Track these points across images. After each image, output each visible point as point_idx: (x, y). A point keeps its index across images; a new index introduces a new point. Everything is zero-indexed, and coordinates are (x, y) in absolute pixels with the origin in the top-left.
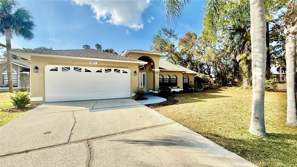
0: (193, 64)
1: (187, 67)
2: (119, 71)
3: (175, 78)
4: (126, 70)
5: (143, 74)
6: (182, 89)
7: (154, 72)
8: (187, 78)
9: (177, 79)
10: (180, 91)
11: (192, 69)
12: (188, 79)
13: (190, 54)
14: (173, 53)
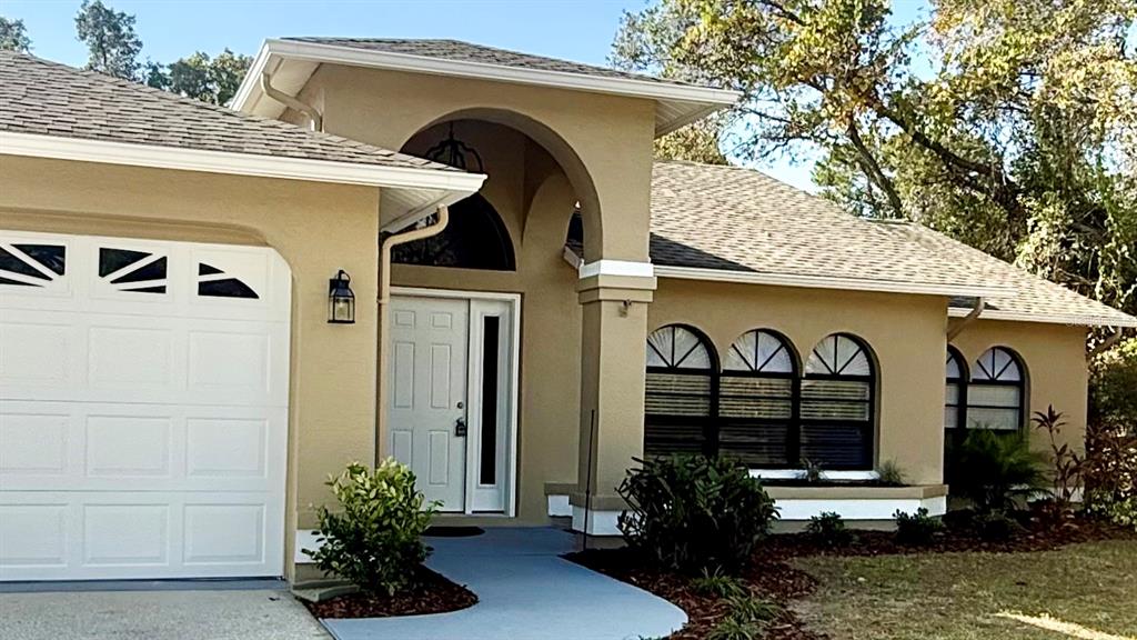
0: (1088, 219)
1: (1027, 248)
2: (158, 269)
3: (860, 367)
4: (232, 261)
5: (479, 313)
6: (930, 494)
7: (590, 296)
8: (1012, 374)
9: (872, 380)
10: (902, 519)
11: (1077, 275)
12: (1022, 385)
13: (1062, 105)
14: (870, 99)
